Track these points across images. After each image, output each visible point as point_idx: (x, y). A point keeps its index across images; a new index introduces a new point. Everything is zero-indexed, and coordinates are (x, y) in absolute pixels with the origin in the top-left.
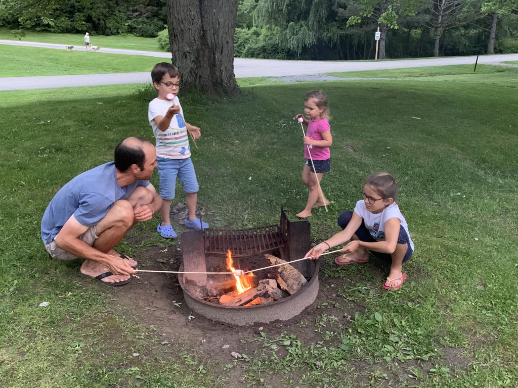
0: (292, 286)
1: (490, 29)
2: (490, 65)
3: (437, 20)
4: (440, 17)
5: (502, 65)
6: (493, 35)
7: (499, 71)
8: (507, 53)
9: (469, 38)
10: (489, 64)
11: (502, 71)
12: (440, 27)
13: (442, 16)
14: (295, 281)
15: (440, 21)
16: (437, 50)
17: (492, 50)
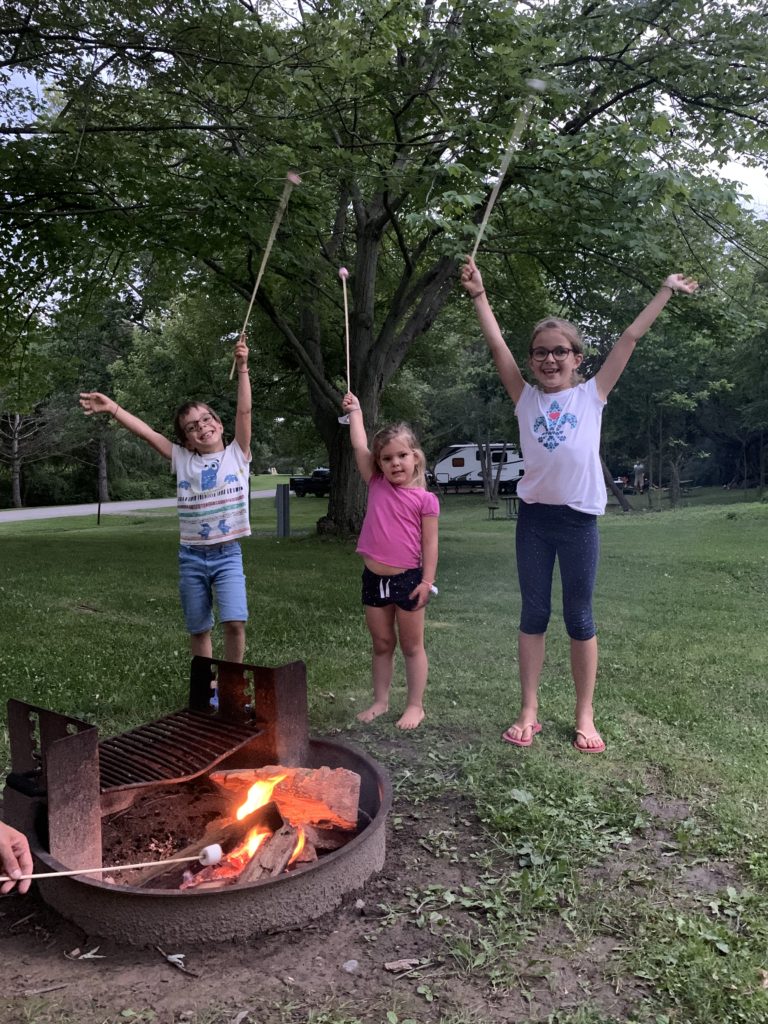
0: (340, 802)
1: (97, 464)
2: (119, 516)
3: (11, 448)
4: (16, 442)
5: (136, 514)
6: (104, 473)
7: (135, 523)
8: (127, 500)
9: (66, 478)
10: (116, 513)
11: (140, 523)
12: (18, 459)
13: (19, 441)
14: (341, 790)
15: (16, 450)
16: (18, 497)
17: (107, 496)
